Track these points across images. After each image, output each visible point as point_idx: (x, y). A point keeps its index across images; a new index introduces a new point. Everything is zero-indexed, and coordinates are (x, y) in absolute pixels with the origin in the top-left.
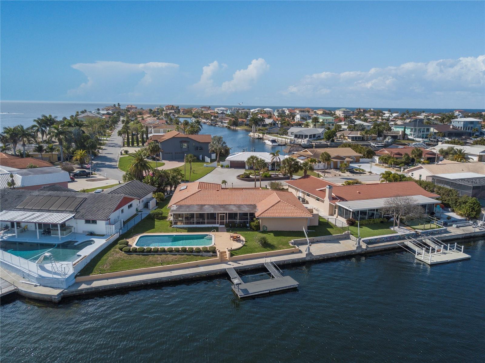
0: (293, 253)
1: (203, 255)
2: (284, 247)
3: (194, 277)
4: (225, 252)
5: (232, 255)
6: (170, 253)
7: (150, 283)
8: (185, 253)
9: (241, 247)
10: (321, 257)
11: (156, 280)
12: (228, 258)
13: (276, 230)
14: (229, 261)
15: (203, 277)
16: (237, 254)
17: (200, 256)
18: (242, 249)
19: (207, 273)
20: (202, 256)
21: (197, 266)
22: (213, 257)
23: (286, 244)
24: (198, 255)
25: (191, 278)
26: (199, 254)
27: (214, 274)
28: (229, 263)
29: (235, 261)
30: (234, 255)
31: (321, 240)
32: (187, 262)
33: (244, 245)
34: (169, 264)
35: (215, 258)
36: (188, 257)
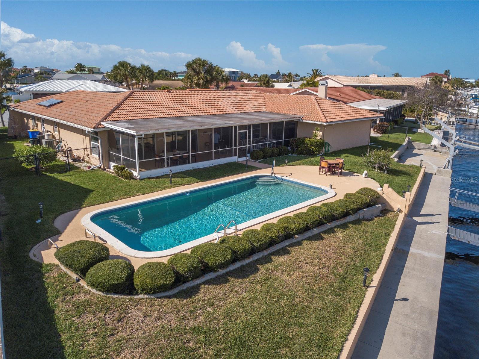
1: (369, 217)
26: (358, 216)
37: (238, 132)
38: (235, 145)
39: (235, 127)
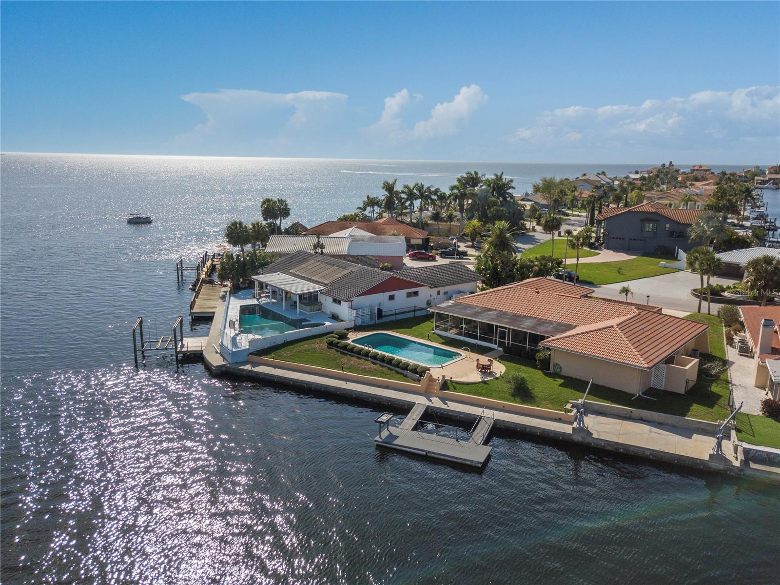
0: (559, 420)
1: (408, 375)
4: (437, 380)
8: (388, 366)
9: (474, 383)
10: (609, 445)
12: (436, 391)
13: (579, 377)
14: (437, 397)
16: (455, 389)
17: (403, 375)
19: (390, 401)
23: (560, 403)
26: (403, 371)
29: (443, 400)
30: (448, 389)
31: (652, 420)
33: (483, 382)
35: (415, 383)
36: (387, 371)
37: (498, 329)
38: (496, 337)
39: (496, 326)
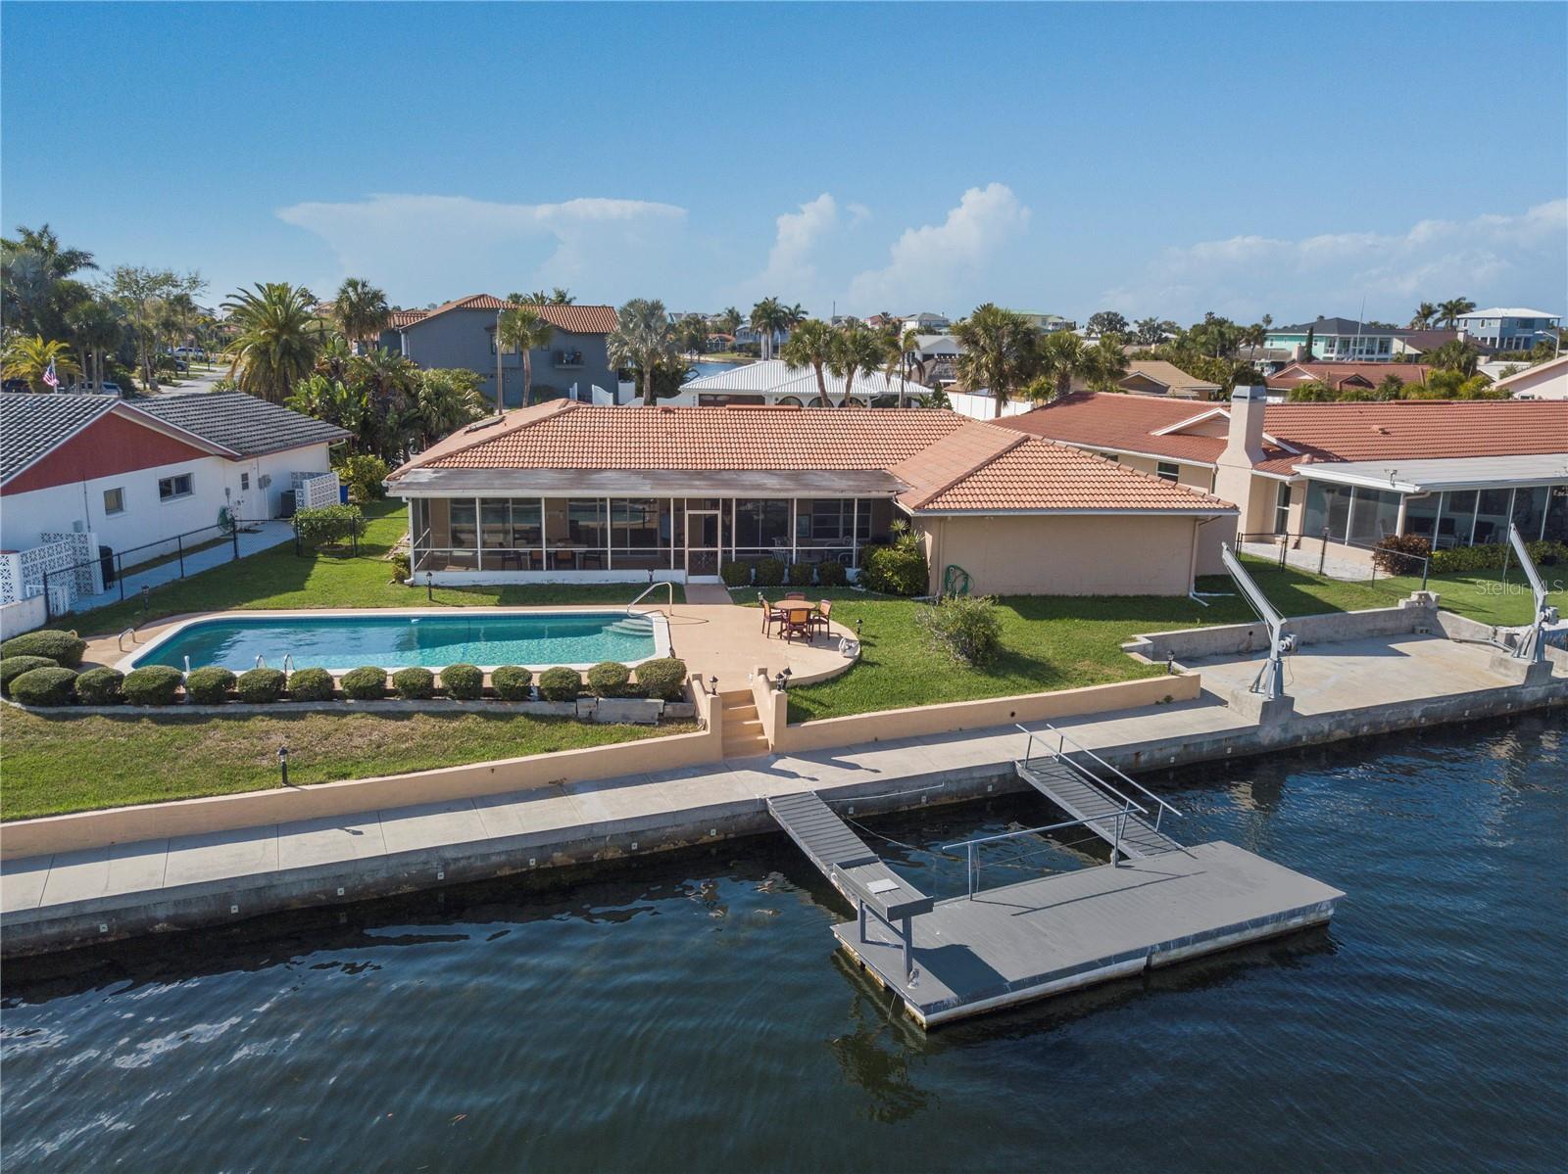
0: (1167, 703)
1: (601, 716)
2: (1107, 671)
3: (533, 862)
4: (749, 698)
5: (795, 715)
6: (364, 705)
7: (168, 919)
8: (470, 705)
9: (847, 672)
11: (227, 899)
12: (769, 735)
14: (780, 755)
15: (602, 861)
16: (828, 709)
17: (579, 721)
18: (852, 678)
19: (633, 835)
20: (590, 720)
21: (558, 787)
22: (669, 727)
23: (1114, 657)
24: (566, 719)
25: (507, 872)
26: (570, 708)
27: (682, 844)
28: (779, 765)
29: (822, 753)
30: (808, 715)
32: (481, 758)
33: (859, 662)
34: (345, 776)
35: (680, 732)
36: (491, 727)
37: (687, 513)
38: (679, 541)
39: (679, 502)
